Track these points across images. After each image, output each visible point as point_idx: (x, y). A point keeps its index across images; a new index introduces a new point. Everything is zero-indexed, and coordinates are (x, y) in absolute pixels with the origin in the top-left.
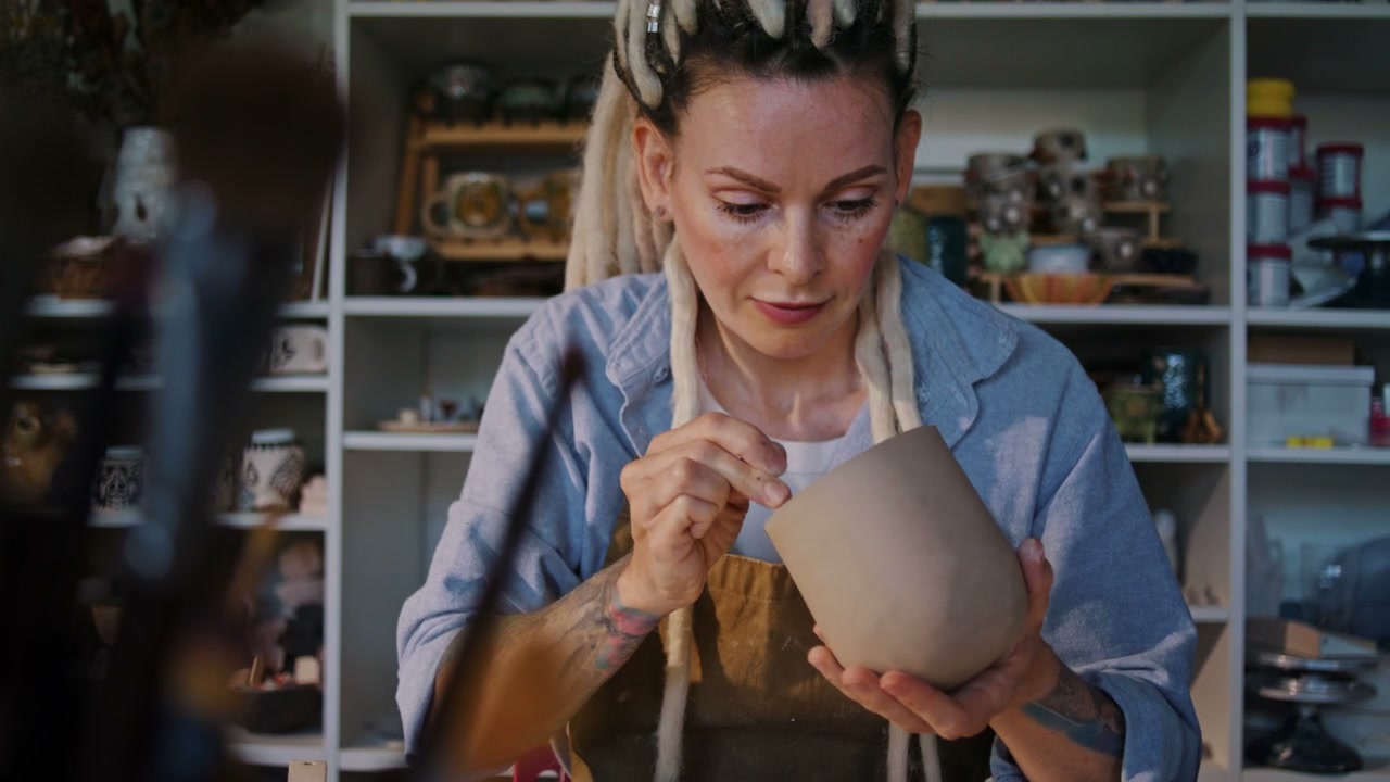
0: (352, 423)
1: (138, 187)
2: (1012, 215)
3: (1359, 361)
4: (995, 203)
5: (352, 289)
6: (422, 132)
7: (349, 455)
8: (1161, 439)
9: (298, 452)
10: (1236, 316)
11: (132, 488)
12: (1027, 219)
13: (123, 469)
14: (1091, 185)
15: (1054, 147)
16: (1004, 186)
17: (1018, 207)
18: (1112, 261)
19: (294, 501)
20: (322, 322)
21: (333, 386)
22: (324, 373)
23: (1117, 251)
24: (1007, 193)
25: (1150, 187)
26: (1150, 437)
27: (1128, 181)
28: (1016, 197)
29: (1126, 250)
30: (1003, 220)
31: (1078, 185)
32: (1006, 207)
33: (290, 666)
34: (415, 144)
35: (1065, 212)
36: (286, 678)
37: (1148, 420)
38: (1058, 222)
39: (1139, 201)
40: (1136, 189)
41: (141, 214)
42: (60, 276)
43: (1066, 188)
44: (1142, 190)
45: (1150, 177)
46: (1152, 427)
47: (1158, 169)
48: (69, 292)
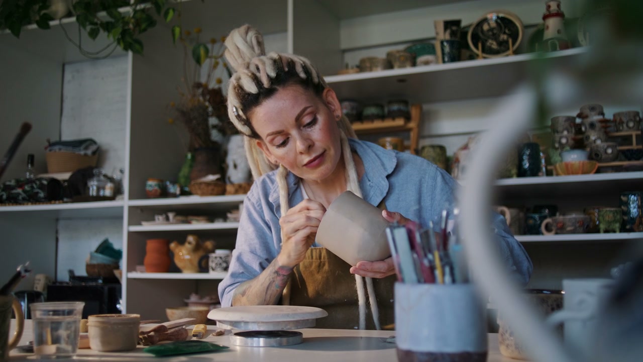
1: (234, 156)
2: (564, 141)
8: (623, 230)
12: (571, 142)
13: (220, 258)
15: (588, 111)
17: (567, 137)
18: (604, 156)
23: (606, 152)
24: (562, 132)
25: (631, 124)
26: (618, 230)
27: (621, 122)
28: (565, 133)
29: (609, 151)
30: (560, 143)
32: (561, 138)
35: (588, 138)
37: (615, 221)
38: (586, 143)
39: (626, 131)
40: (625, 125)
41: (235, 166)
42: (200, 188)
43: (588, 127)
44: (627, 126)
45: (631, 120)
46: (617, 225)
47: (635, 117)
48: (203, 194)
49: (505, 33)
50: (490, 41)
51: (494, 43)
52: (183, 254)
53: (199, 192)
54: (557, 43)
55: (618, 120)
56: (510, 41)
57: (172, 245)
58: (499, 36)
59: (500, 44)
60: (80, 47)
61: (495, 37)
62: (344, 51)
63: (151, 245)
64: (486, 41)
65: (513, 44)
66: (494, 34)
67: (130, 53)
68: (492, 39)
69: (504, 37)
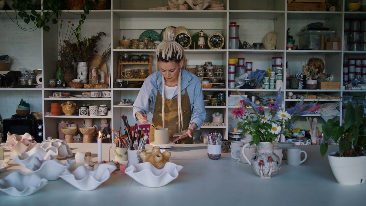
0: (115, 104)
1: (81, 70)
2: (201, 75)
3: (246, 94)
4: (199, 73)
5: (114, 87)
6: (121, 63)
7: (114, 108)
8: (218, 105)
9: (107, 108)
10: (227, 90)
11: (86, 113)
12: (203, 75)
13: (84, 110)
14: (211, 70)
15: (207, 64)
16: (200, 71)
17: (202, 74)
18: (213, 81)
19: (106, 114)
20: (110, 91)
21: (112, 99)
22: (111, 98)
24: (200, 72)
25: (220, 70)
26: (217, 105)
27: (218, 69)
28: (201, 72)
29: (215, 80)
30: (200, 75)
31: (210, 70)
32: (200, 73)
33: (106, 136)
34: (120, 64)
35: (208, 74)
36: (106, 137)
37: (216, 103)
38: (207, 75)
39: (219, 72)
40: (218, 70)
41: (82, 74)
42: (75, 85)
43: (208, 70)
44: (219, 70)
45: (220, 68)
46: (217, 104)
47: (221, 67)
48: (76, 87)
49: (186, 40)
50: (181, 42)
51: (183, 43)
52: (67, 108)
53: (74, 86)
54: (202, 46)
55: (217, 68)
56: (188, 43)
57: (62, 105)
58: (184, 41)
59: (184, 43)
60: (18, 25)
61: (183, 41)
62: (121, 30)
63: (53, 105)
64: (180, 42)
65: (189, 44)
66: (182, 40)
67: (42, 29)
68: (182, 42)
69: (186, 41)
